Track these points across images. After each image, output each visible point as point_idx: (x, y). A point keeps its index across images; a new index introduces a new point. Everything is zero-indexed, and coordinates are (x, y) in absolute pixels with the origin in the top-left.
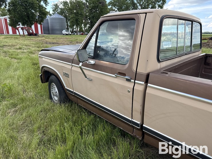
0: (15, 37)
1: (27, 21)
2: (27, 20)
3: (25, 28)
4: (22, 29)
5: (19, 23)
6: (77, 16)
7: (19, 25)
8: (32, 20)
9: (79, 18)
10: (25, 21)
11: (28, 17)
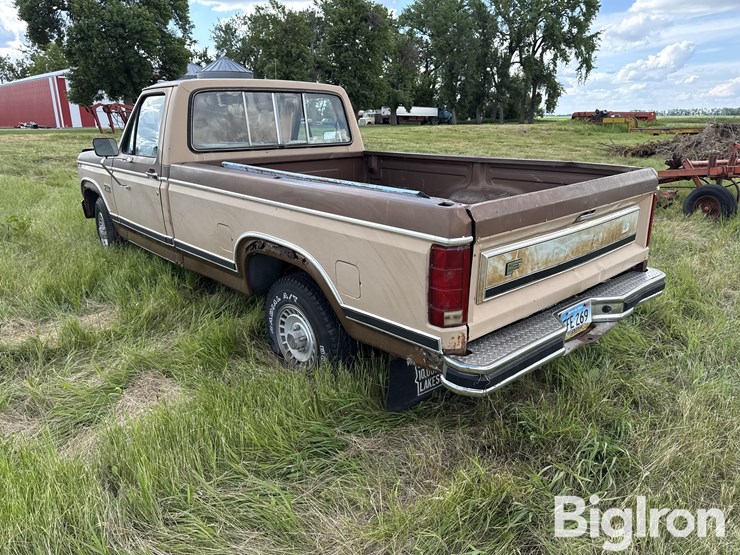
0: (84, 134)
1: (123, 86)
2: (124, 82)
3: (116, 107)
4: (107, 109)
5: (100, 92)
6: (287, 63)
7: (101, 98)
8: (138, 81)
9: (293, 72)
10: (117, 86)
11: (127, 71)
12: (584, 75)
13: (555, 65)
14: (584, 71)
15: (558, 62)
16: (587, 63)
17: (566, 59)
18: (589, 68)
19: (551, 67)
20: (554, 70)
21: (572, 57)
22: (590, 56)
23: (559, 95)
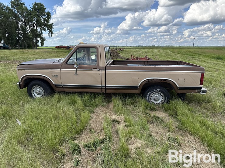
12: (50, 35)
13: (42, 32)
14: (50, 34)
15: (43, 31)
16: (51, 32)
17: (45, 30)
18: (52, 33)
19: (41, 32)
20: (42, 33)
21: (46, 30)
22: (51, 30)
23: (44, 40)
